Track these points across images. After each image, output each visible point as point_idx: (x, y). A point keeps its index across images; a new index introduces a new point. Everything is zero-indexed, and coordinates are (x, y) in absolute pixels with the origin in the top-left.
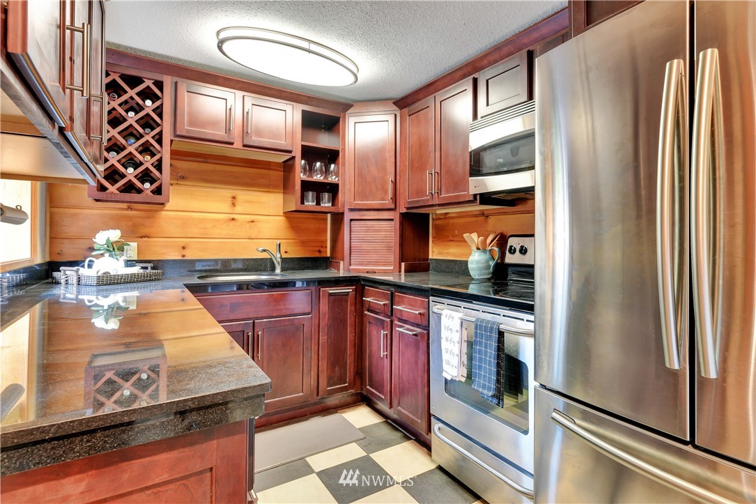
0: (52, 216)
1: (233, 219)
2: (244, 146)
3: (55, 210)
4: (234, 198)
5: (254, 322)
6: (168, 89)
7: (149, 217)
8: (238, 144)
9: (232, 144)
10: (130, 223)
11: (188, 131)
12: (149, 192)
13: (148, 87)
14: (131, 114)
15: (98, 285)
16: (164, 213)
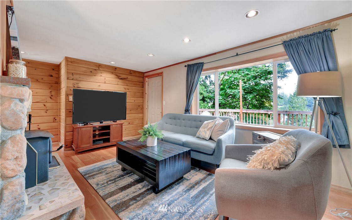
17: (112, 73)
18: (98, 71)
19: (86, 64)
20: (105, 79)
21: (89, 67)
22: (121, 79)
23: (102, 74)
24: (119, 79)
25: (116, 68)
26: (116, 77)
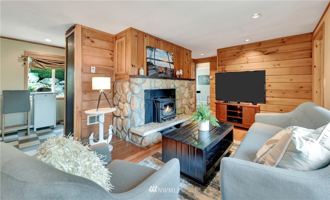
17: (256, 50)
18: (241, 53)
19: (230, 50)
20: (247, 59)
21: (233, 52)
22: (267, 54)
23: (244, 55)
24: (265, 54)
25: (260, 44)
26: (261, 53)
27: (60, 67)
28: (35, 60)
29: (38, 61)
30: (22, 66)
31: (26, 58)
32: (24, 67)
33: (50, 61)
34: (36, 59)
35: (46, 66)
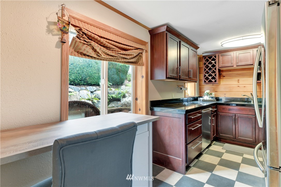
0: (200, 87)
1: (238, 86)
2: (237, 66)
3: (200, 86)
4: (238, 80)
5: (235, 115)
6: (217, 57)
7: (217, 87)
8: (235, 66)
9: (233, 66)
10: (213, 89)
11: (221, 66)
12: (214, 82)
13: (213, 58)
14: (210, 65)
15: (202, 101)
16: (220, 86)
27: (124, 56)
28: (84, 36)
29: (90, 38)
30: (57, 47)
31: (66, 26)
32: (60, 50)
33: (110, 42)
34: (86, 32)
35: (104, 52)
